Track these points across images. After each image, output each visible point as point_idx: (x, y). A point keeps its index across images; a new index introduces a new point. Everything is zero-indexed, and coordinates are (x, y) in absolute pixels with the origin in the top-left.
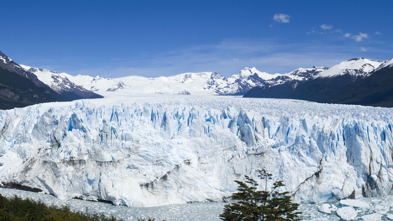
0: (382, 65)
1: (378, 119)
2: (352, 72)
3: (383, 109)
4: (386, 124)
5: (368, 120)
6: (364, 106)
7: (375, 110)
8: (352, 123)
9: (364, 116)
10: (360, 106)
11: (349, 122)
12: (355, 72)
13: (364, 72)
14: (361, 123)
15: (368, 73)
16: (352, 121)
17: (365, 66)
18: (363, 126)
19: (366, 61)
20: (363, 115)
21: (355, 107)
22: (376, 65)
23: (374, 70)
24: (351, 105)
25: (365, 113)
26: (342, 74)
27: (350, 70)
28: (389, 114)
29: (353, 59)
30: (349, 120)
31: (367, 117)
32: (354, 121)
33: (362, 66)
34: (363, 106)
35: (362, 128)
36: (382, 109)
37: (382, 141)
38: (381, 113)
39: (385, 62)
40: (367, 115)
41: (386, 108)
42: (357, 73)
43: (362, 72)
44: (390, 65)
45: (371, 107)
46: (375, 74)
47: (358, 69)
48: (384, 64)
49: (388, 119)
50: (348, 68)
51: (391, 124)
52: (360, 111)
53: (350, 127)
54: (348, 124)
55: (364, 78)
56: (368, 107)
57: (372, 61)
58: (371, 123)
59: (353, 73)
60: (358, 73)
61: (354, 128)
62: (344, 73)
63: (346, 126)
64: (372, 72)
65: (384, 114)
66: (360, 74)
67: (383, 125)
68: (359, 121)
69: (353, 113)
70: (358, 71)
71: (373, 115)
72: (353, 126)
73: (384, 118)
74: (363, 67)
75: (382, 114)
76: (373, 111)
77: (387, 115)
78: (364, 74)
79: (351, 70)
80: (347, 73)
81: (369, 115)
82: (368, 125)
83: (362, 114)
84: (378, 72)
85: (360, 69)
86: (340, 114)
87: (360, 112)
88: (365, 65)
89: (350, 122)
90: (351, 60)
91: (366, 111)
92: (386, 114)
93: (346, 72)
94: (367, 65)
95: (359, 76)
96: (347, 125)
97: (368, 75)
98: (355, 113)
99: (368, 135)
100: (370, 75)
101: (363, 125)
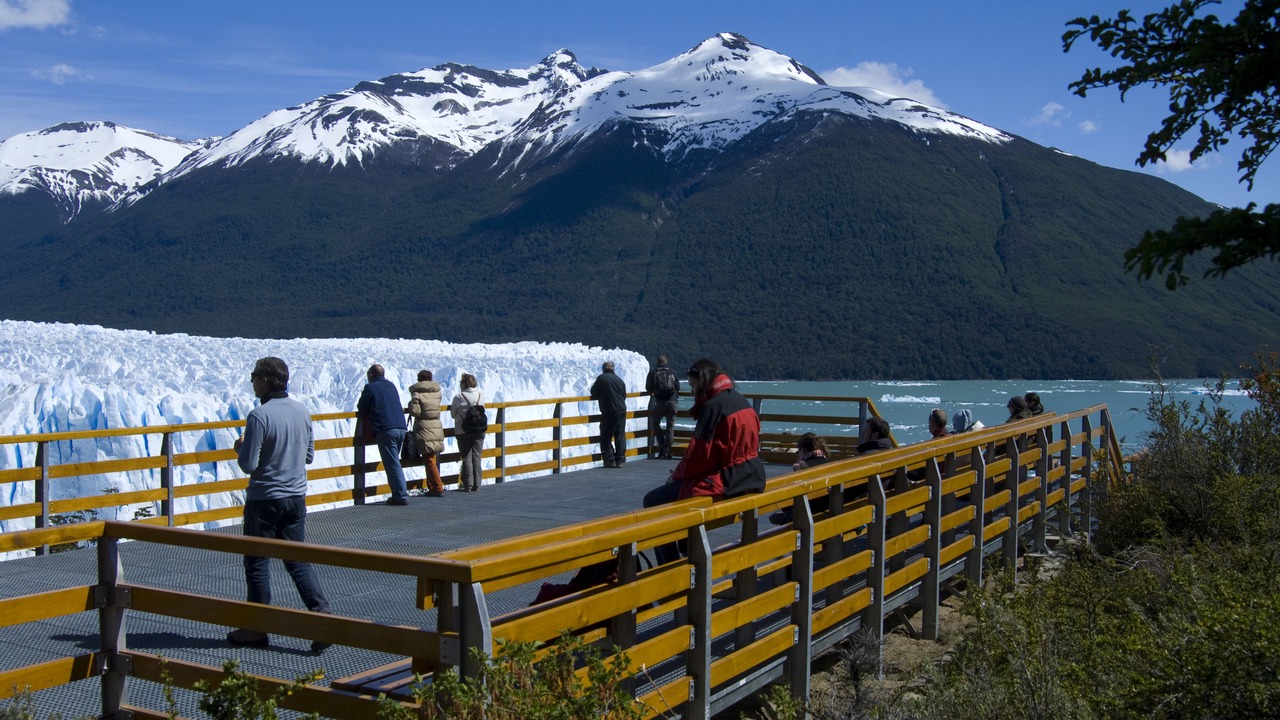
0: (192, 155)
1: (183, 386)
2: (61, 180)
3: (198, 343)
4: (216, 407)
5: (143, 388)
6: (116, 331)
7: (162, 348)
8: (78, 404)
9: (120, 373)
10: (98, 328)
11: (63, 397)
12: (75, 183)
13: (116, 184)
14: (116, 403)
15: (130, 189)
16: (77, 393)
17: (118, 158)
18: (127, 415)
19: (126, 136)
20: (114, 366)
21: (75, 333)
22: (170, 156)
23: (159, 177)
24: (58, 327)
25: (121, 360)
26: (15, 188)
27: (53, 171)
28: (224, 363)
29: (66, 127)
30: (66, 388)
31: (130, 376)
32: (87, 393)
33: (107, 158)
34: (110, 330)
35: (120, 420)
36: (192, 345)
37: (202, 471)
38: (188, 359)
39: (208, 146)
40: (133, 367)
41: (208, 339)
42: (82, 186)
43: (107, 185)
44: (227, 158)
45: (145, 333)
46: (162, 193)
47: (89, 166)
48: (204, 150)
49: (222, 384)
50: (45, 164)
51: (240, 404)
52: (97, 348)
53: (71, 417)
54: (60, 405)
55: (113, 208)
56: (134, 332)
57: (153, 136)
58: (157, 400)
59: (66, 186)
60: (89, 187)
61: (87, 422)
62: (25, 186)
63: (54, 415)
64: (151, 185)
65: (205, 364)
66: (98, 193)
67: (206, 409)
68: (109, 393)
69: (69, 357)
70: (88, 179)
71: (157, 366)
72: (84, 412)
73: (204, 379)
74: (111, 162)
75: (193, 363)
76: (154, 349)
77: (217, 368)
78: (116, 192)
79: (56, 174)
80: (37, 185)
81: (138, 368)
82: (144, 409)
83: (107, 363)
84: (173, 185)
85: (95, 170)
86: (11, 363)
87: (101, 353)
88: (120, 154)
89: (69, 398)
90: (56, 129)
91: (125, 350)
92: (212, 363)
93: (36, 179)
94: (127, 153)
95: (92, 198)
96: (58, 411)
97: (132, 198)
98: (79, 361)
99: (147, 447)
100: (139, 196)
101: (124, 408)
